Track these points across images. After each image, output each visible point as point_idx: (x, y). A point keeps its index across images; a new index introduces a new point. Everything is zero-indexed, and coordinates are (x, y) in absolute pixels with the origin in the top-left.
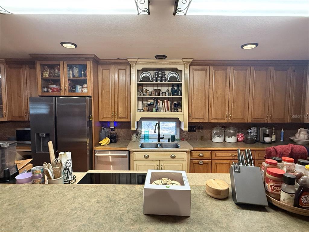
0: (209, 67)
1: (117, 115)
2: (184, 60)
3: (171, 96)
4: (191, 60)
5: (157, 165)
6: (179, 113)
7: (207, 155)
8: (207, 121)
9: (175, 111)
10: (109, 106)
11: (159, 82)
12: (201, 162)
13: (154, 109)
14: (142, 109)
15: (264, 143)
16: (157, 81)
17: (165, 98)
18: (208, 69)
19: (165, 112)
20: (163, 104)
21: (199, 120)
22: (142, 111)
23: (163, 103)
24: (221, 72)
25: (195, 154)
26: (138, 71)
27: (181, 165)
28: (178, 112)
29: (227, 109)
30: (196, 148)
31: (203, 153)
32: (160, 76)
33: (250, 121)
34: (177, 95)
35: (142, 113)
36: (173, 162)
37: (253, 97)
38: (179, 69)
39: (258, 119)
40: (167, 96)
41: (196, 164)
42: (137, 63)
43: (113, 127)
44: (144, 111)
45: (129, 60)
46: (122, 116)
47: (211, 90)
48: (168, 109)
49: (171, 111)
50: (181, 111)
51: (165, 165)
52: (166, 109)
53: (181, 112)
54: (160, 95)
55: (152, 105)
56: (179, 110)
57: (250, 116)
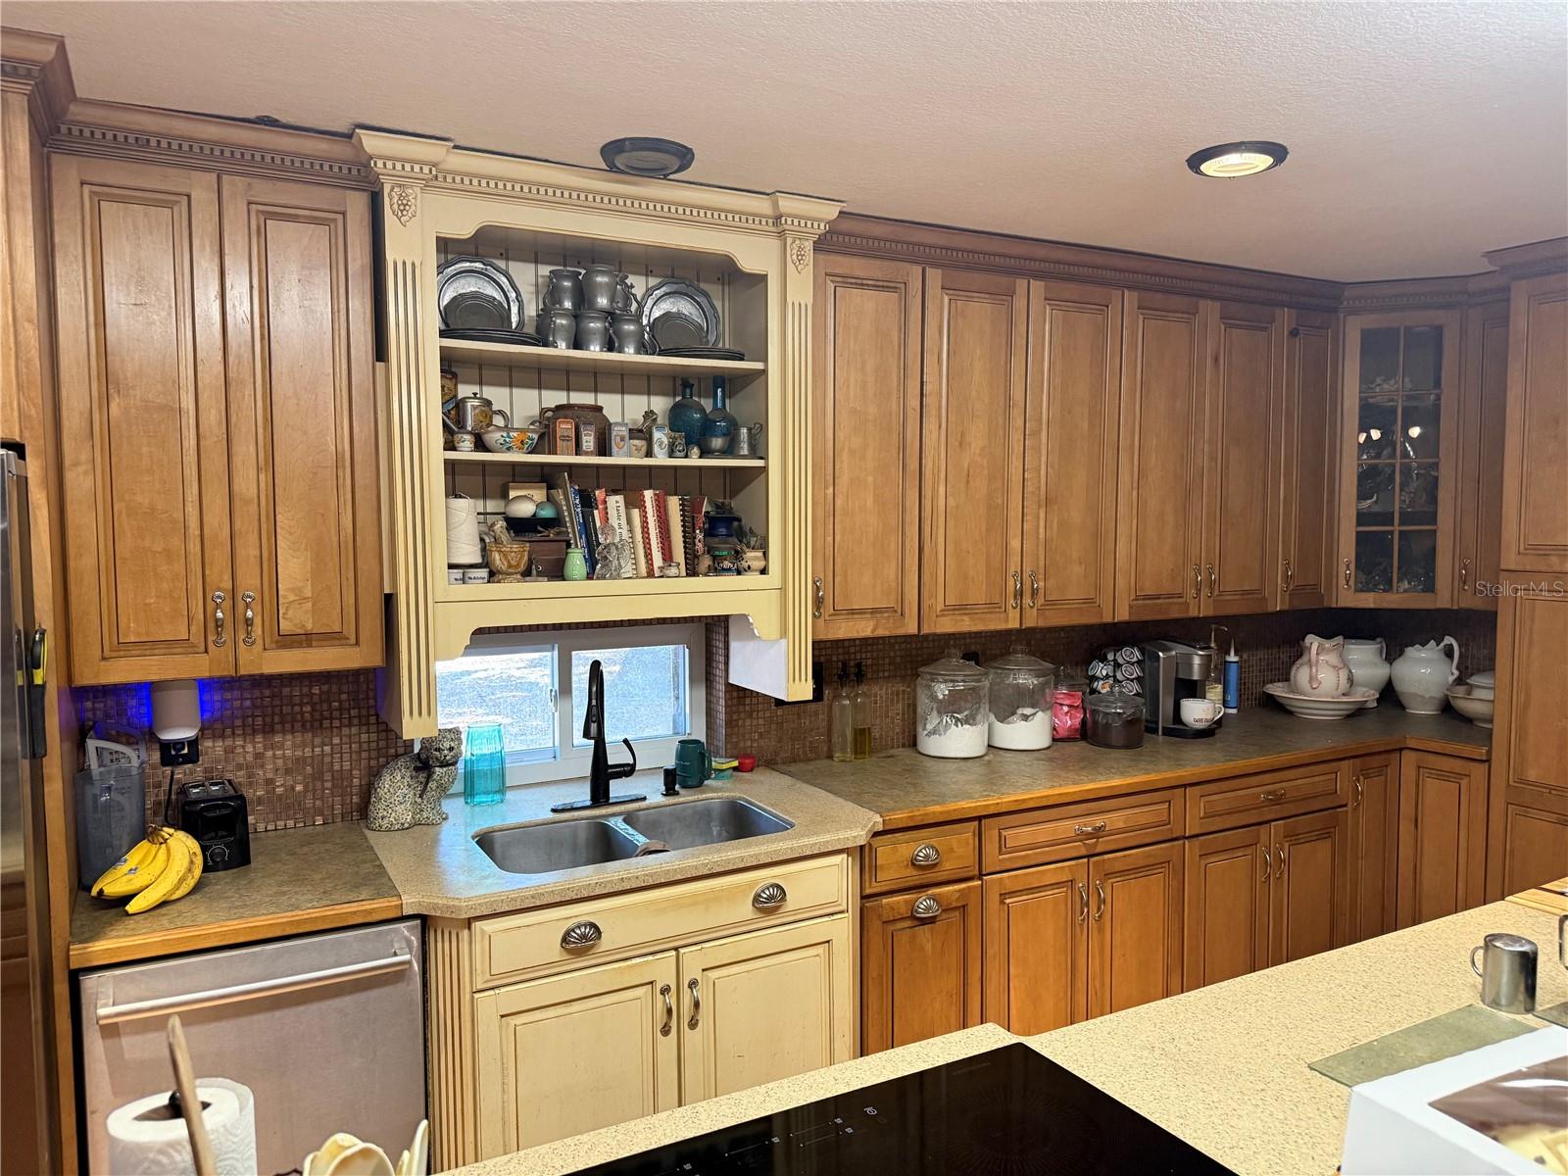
0: (918, 269)
1: (258, 621)
2: (786, 204)
3: (695, 461)
4: (831, 212)
5: (659, 986)
6: (751, 580)
7: (958, 847)
8: (912, 629)
9: (727, 564)
10: (176, 542)
11: (595, 352)
12: (924, 904)
13: (576, 561)
14: (478, 560)
15: (1179, 731)
16: (577, 343)
17: (650, 476)
18: (916, 285)
19: (651, 574)
20: (629, 521)
21: (872, 623)
22: (483, 573)
23: (636, 513)
24: (981, 311)
25: (894, 857)
26: (444, 245)
27: (820, 950)
28: (739, 573)
29: (1015, 544)
30: (900, 817)
31: (933, 842)
32: (603, 301)
33: (1123, 615)
34: (729, 451)
35: (479, 587)
36: (771, 938)
37: (1136, 469)
38: (748, 264)
39: (1158, 597)
40: (661, 459)
41: (900, 925)
42: (436, 179)
43: (190, 726)
44: (492, 574)
45: (371, 143)
46: (309, 626)
47: (930, 426)
48: (668, 556)
49: (692, 572)
50: (761, 564)
51: (713, 974)
52: (658, 561)
53: (764, 571)
54: (615, 449)
55: (548, 523)
56: (752, 557)
57: (1121, 583)
